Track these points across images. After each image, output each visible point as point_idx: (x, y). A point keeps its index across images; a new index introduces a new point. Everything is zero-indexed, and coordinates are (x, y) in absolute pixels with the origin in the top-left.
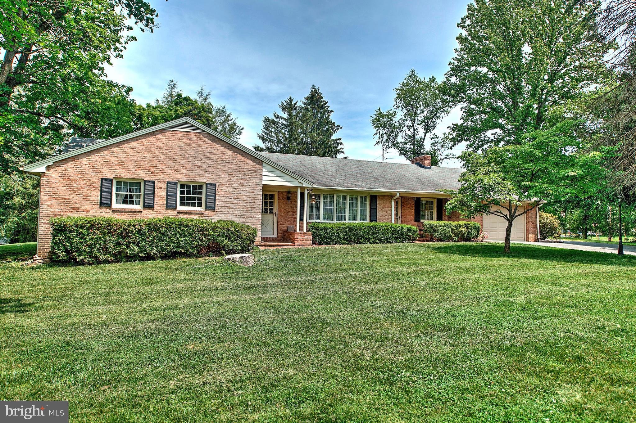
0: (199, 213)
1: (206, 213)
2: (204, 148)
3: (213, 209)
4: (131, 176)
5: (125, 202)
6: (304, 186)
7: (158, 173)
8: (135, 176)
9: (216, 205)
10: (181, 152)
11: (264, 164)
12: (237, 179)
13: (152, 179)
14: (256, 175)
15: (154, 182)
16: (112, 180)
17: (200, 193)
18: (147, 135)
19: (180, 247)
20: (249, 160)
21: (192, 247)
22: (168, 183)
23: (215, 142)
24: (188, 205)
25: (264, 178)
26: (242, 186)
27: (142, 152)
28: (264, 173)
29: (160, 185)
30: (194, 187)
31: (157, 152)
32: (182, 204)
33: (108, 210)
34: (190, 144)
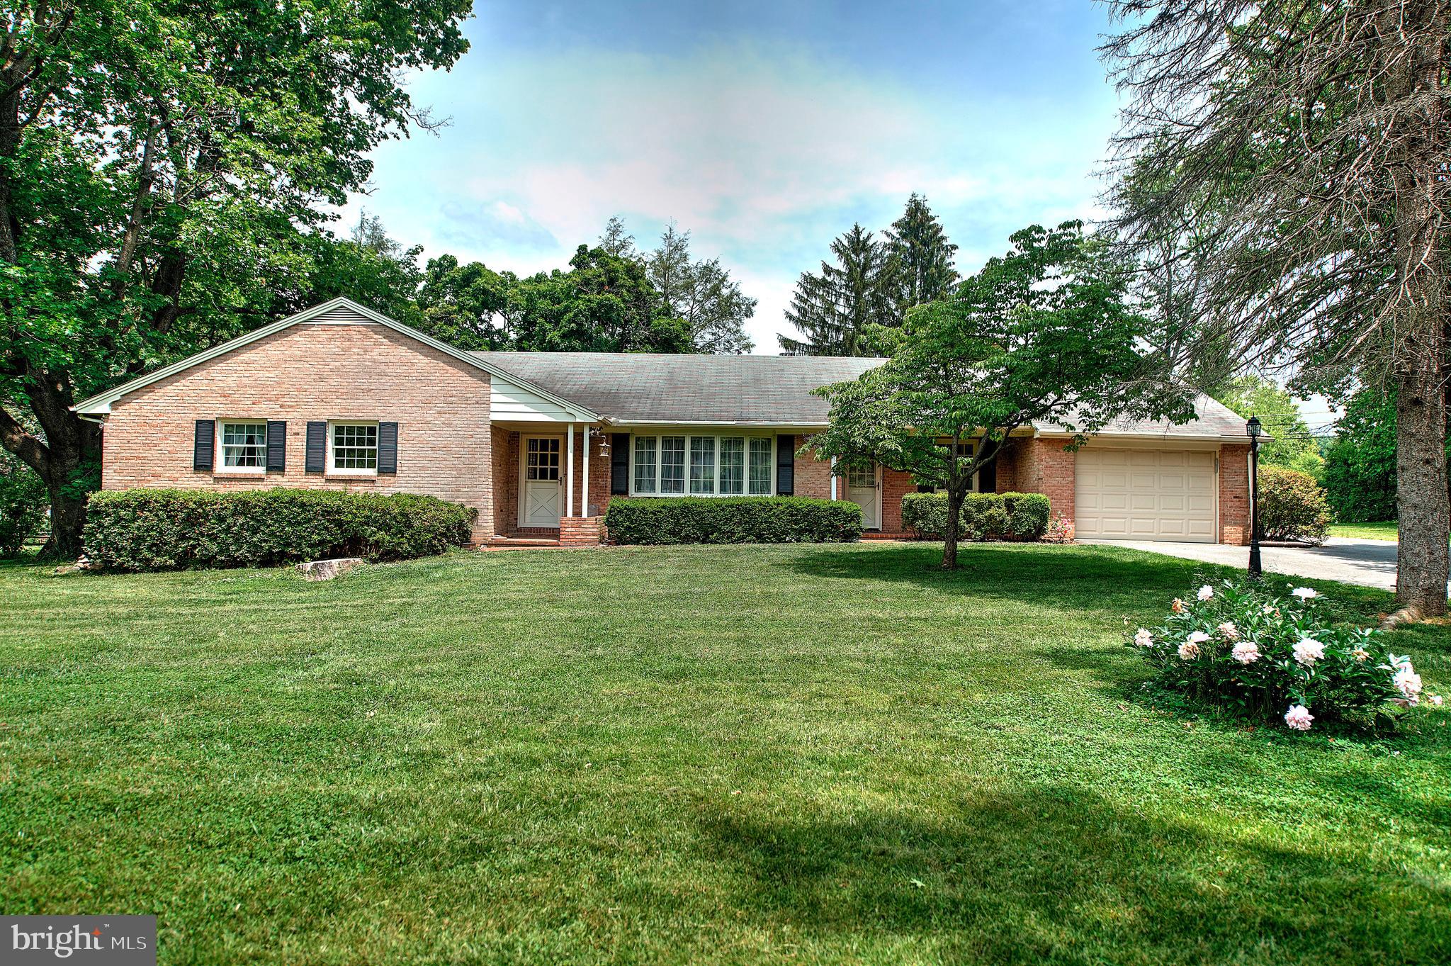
0: (365, 481)
1: (380, 480)
2: (375, 354)
3: (393, 471)
4: (245, 415)
5: (241, 463)
6: (578, 420)
7: (291, 407)
8: (253, 415)
9: (398, 464)
10: (332, 366)
11: (493, 380)
12: (439, 413)
13: (281, 418)
14: (477, 403)
15: (284, 423)
16: (212, 423)
17: (372, 442)
18: (272, 338)
20: (462, 374)
22: (310, 424)
23: (397, 341)
24: (350, 464)
25: (494, 407)
26: (449, 425)
27: (263, 368)
28: (494, 398)
29: (296, 429)
30: (361, 430)
31: (291, 367)
32: (339, 464)
33: (208, 478)
34: (348, 350)
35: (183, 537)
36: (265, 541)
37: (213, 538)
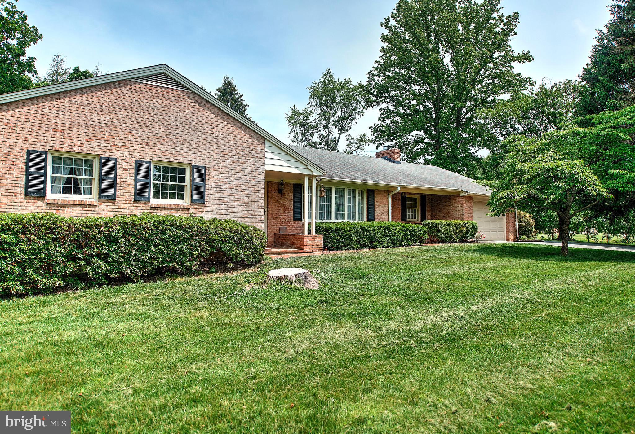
0: (182, 209)
1: (193, 209)
2: (188, 113)
3: (202, 203)
4: (79, 149)
5: (66, 190)
6: (314, 174)
7: (121, 147)
8: (86, 150)
9: (206, 198)
10: (156, 117)
11: (267, 143)
12: (233, 161)
13: (112, 155)
14: (257, 157)
15: (116, 159)
16: (46, 153)
17: (183, 180)
18: (104, 86)
19: (171, 260)
20: (247, 136)
21: (190, 261)
22: (137, 162)
23: (204, 106)
24: (165, 196)
25: (267, 161)
26: (239, 171)
27: (95, 112)
28: (267, 155)
29: (125, 165)
30: (174, 170)
31: (122, 114)
32: (156, 195)
33: (40, 203)
34: (168, 107)
35: (73, 258)
36: (155, 259)
37: (105, 258)
